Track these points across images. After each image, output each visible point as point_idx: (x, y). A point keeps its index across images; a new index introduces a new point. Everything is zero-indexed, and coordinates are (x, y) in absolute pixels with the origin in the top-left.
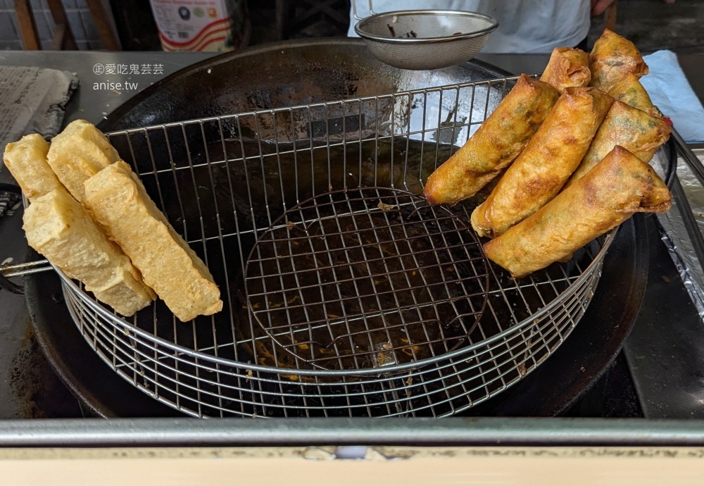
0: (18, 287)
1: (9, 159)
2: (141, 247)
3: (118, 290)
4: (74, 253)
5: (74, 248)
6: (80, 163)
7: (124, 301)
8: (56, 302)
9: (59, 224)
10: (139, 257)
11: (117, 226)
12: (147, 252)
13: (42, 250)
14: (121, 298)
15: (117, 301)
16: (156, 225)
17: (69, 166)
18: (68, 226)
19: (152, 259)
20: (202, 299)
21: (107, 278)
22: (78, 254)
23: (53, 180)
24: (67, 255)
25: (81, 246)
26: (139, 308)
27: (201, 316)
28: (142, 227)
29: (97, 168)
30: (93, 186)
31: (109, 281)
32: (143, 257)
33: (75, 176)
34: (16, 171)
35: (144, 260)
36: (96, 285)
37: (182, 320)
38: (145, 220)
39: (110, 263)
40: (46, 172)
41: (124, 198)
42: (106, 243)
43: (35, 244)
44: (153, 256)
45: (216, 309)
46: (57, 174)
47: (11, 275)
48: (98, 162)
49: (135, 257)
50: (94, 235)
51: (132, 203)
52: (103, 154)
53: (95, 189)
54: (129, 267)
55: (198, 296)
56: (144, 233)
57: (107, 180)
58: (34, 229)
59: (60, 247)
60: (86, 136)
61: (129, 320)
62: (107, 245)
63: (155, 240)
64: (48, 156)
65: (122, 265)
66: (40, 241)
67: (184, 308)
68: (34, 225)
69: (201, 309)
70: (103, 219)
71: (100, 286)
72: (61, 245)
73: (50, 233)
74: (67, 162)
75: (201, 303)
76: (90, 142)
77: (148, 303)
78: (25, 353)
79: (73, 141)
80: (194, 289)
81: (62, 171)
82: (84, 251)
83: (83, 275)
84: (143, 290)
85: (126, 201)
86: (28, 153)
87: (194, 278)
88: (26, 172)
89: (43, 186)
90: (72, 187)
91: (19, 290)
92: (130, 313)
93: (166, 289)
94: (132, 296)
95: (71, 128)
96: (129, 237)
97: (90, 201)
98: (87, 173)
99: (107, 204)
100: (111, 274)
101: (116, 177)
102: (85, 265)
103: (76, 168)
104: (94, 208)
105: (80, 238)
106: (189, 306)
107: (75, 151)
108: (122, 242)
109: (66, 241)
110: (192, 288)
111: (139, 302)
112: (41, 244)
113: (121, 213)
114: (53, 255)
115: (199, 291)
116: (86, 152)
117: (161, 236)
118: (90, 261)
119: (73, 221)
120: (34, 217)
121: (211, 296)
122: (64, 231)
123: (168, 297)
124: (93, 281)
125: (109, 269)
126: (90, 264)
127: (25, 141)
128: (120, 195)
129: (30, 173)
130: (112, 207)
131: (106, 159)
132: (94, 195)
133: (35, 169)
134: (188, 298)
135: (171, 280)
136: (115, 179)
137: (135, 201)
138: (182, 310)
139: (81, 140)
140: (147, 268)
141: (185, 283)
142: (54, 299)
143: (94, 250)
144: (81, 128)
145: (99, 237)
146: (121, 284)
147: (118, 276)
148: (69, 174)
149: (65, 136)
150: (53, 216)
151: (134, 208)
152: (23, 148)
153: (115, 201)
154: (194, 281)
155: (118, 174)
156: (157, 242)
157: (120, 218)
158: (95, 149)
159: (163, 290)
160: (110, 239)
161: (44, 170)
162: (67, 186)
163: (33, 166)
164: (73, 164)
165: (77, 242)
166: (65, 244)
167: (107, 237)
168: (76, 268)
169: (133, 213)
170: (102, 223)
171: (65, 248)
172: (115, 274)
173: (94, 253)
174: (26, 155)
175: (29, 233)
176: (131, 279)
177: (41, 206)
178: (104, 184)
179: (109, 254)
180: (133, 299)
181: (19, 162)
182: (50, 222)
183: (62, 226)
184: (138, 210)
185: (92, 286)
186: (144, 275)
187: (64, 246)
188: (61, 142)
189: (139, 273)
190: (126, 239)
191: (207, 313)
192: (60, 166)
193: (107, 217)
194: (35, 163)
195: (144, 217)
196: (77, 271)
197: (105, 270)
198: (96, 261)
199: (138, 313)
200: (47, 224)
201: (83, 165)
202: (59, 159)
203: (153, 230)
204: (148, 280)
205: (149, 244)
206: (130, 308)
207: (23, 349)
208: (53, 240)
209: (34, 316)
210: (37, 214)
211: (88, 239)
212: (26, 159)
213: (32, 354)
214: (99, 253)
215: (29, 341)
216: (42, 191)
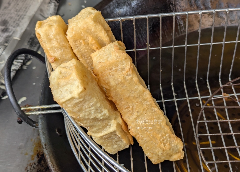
0: (34, 122)
1: (40, 33)
2: (131, 107)
3: (110, 137)
4: (86, 108)
5: (86, 105)
6: (90, 40)
7: (112, 144)
8: (59, 135)
9: (78, 87)
10: (128, 114)
11: (115, 89)
12: (134, 110)
13: (64, 105)
14: (111, 141)
15: (108, 143)
16: (144, 92)
17: (82, 41)
18: (85, 89)
19: (138, 116)
20: (170, 149)
21: (104, 127)
22: (88, 110)
23: (69, 51)
24: (80, 110)
25: (91, 104)
26: (121, 149)
27: (168, 161)
28: (133, 92)
29: (101, 45)
30: (99, 58)
31: (105, 129)
32: (131, 114)
33: (84, 49)
34: (44, 42)
35: (131, 117)
36: (96, 132)
37: (153, 162)
38: (136, 87)
39: (109, 117)
40: (65, 44)
41: (123, 69)
42: (106, 101)
43: (59, 100)
44: (138, 114)
45: (179, 157)
46: (72, 47)
47: (30, 113)
48: (102, 40)
49: (125, 113)
50: (99, 96)
51: (129, 73)
52: (106, 35)
53: (101, 61)
54: (120, 121)
55: (167, 146)
56: (134, 97)
57: (111, 55)
58: (58, 88)
59: (77, 104)
60: (95, 20)
61: (113, 157)
62: (107, 104)
63: (142, 103)
64: (67, 33)
65: (115, 119)
66: (63, 98)
67: (156, 154)
68: (59, 85)
69: (168, 156)
70: (105, 84)
71: (99, 132)
72: (78, 103)
73: (71, 93)
74: (80, 38)
75: (169, 152)
76: (99, 24)
77: (127, 147)
78: (34, 164)
79: (86, 23)
80: (165, 141)
81: (76, 45)
82: (93, 108)
83: (89, 125)
84: (126, 137)
85: (124, 72)
86: (53, 29)
87: (166, 133)
88: (51, 43)
89: (62, 55)
90: (82, 57)
91: (34, 125)
92: (114, 152)
93: (145, 139)
94: (119, 141)
95: (84, 13)
96: (123, 98)
97: (98, 70)
98: (94, 47)
99: (110, 73)
100: (107, 125)
101: (119, 53)
102: (92, 117)
103: (86, 43)
104: (100, 75)
105: (92, 98)
106: (160, 153)
107: (87, 30)
108: (118, 102)
109: (81, 99)
110: (163, 140)
111: (122, 146)
112: (64, 100)
113: (120, 80)
114: (71, 109)
115: (168, 143)
116: (95, 32)
117: (145, 100)
118: (96, 115)
119: (88, 84)
120: (59, 78)
121: (177, 147)
122: (81, 92)
123: (145, 145)
124: (95, 129)
125: (107, 121)
126: (95, 117)
127: (51, 21)
128: (120, 66)
129: (54, 45)
130: (113, 75)
131: (108, 38)
132: (101, 65)
133: (58, 42)
134: (160, 148)
135: (149, 132)
136: (117, 54)
137: (130, 73)
138: (154, 156)
139: (92, 23)
140: (133, 122)
141: (159, 136)
142: (57, 132)
143: (100, 107)
144: (91, 13)
145: (102, 97)
146: (114, 133)
147: (113, 127)
148: (80, 47)
149: (80, 18)
150: (73, 80)
151: (129, 77)
152: (50, 26)
153: (116, 71)
154: (166, 135)
155: (120, 50)
156: (142, 104)
157: (118, 84)
158: (101, 30)
159: (142, 139)
160: (109, 99)
161: (64, 43)
162: (79, 56)
163: (57, 39)
164: (85, 40)
165: (89, 100)
166: (80, 102)
167: (107, 97)
168: (85, 119)
169: (128, 81)
170: (104, 86)
171: (80, 105)
172: (110, 125)
173: (99, 109)
174: (52, 31)
175: (55, 91)
176: (120, 129)
177: (64, 71)
178: (109, 57)
179: (108, 110)
180: (119, 143)
181: (47, 35)
182: (71, 84)
183: (81, 89)
184: (132, 79)
185: (93, 132)
186: (130, 127)
187: (80, 104)
188: (77, 23)
189: (126, 125)
190: (121, 100)
191: (171, 160)
192: (75, 41)
193: (109, 82)
194: (58, 37)
195: (136, 84)
196: (85, 122)
197: (104, 122)
198: (100, 115)
199: (119, 152)
200: (69, 86)
201: (92, 42)
202: (75, 35)
203: (141, 94)
204: (133, 132)
205: (137, 105)
206: (115, 148)
207: (32, 162)
208: (72, 98)
209: (45, 145)
210: (61, 77)
211: (97, 99)
212: (52, 33)
213: (38, 166)
214: (103, 110)
215: (36, 156)
216: (61, 58)
